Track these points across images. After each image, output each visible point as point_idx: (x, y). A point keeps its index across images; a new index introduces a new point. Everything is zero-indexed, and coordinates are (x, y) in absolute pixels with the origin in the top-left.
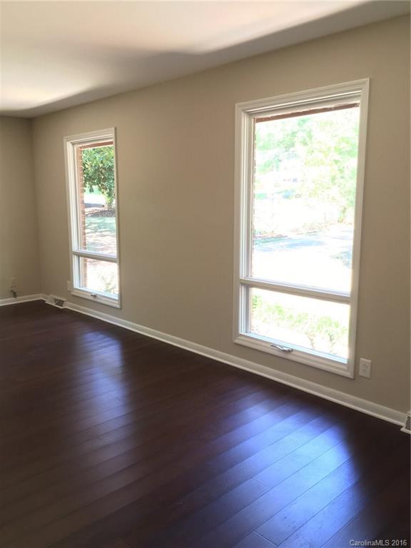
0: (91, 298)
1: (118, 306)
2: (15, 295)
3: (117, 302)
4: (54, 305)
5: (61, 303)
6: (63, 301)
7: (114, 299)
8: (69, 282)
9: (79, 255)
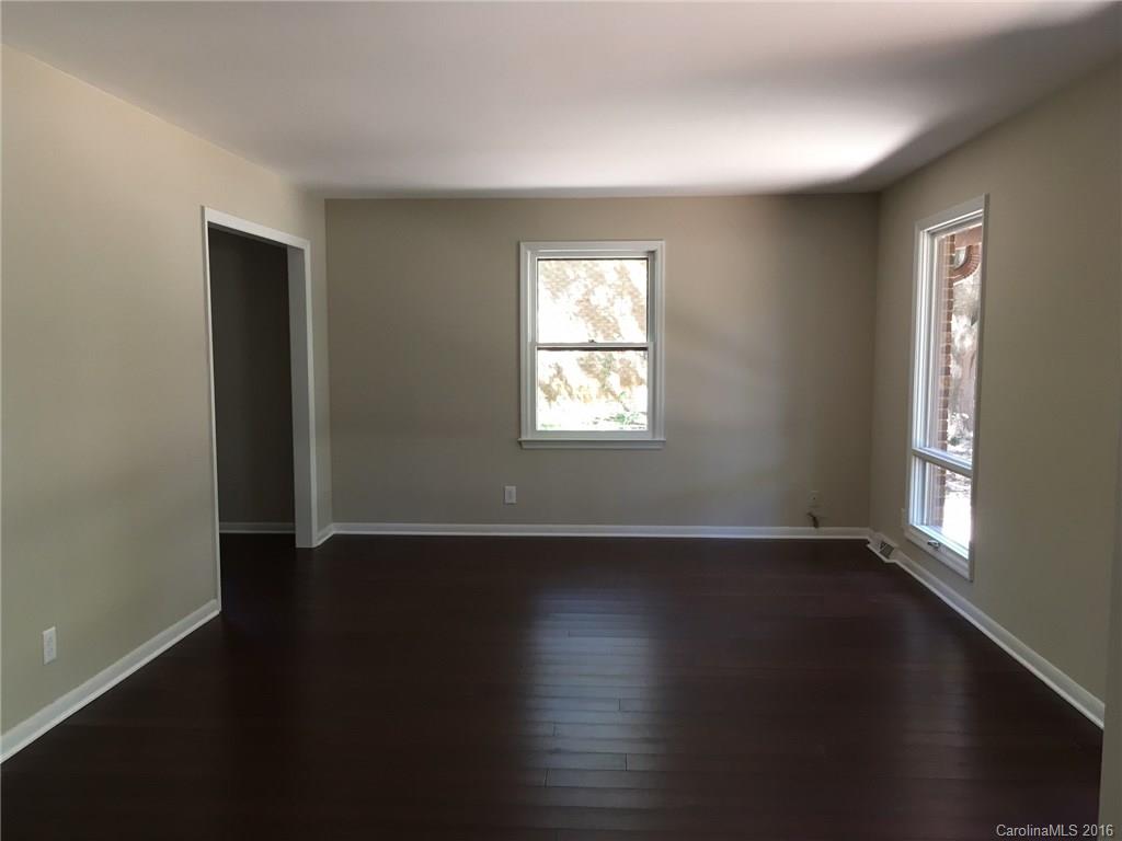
0: (930, 549)
1: (966, 574)
2: (815, 523)
3: (966, 566)
4: (877, 552)
5: (887, 550)
6: (892, 549)
7: (961, 557)
8: (903, 510)
9: (925, 459)
